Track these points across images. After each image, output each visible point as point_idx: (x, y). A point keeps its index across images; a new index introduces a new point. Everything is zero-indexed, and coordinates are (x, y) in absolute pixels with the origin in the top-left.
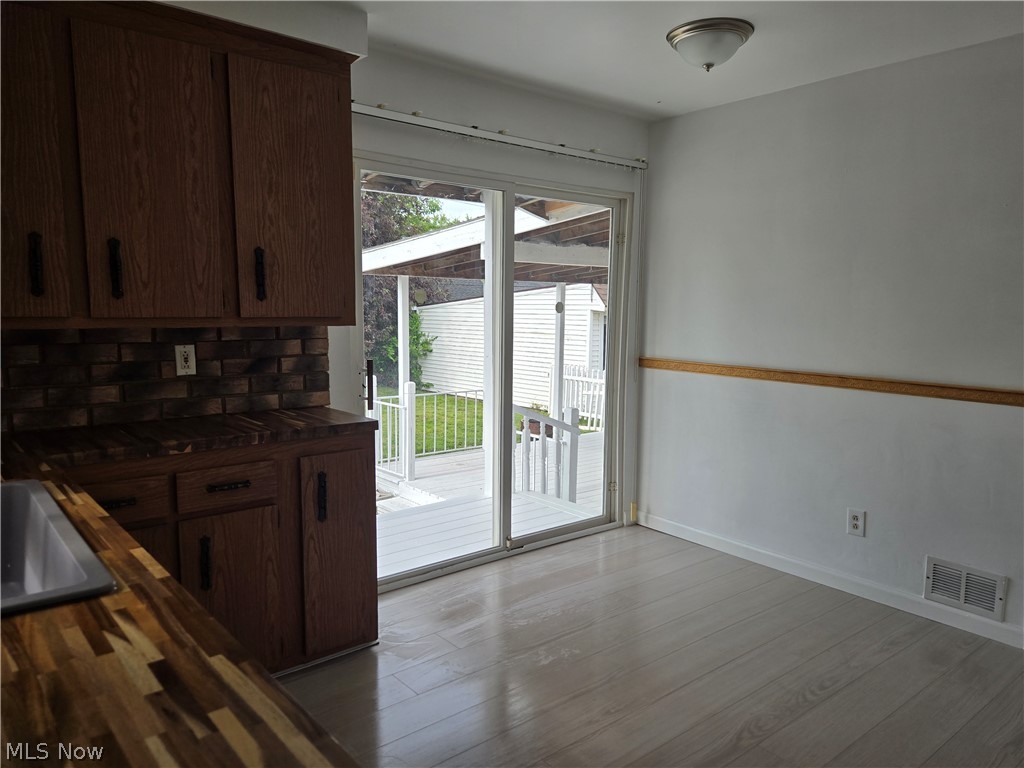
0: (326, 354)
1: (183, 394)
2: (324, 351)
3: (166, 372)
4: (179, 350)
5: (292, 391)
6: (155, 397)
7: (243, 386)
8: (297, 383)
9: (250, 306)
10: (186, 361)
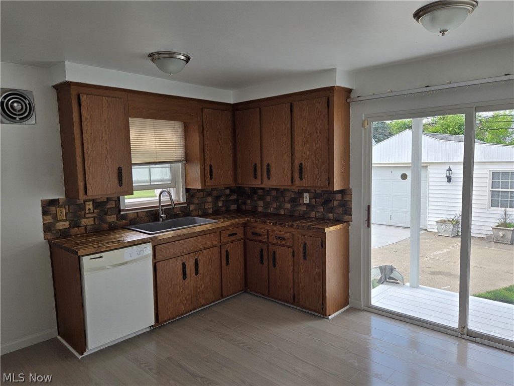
0: (351, 201)
1: (305, 209)
2: (350, 200)
3: (301, 201)
4: (305, 194)
5: (338, 214)
6: (298, 209)
7: (321, 209)
8: (340, 211)
9: (298, 182)
10: (306, 198)
